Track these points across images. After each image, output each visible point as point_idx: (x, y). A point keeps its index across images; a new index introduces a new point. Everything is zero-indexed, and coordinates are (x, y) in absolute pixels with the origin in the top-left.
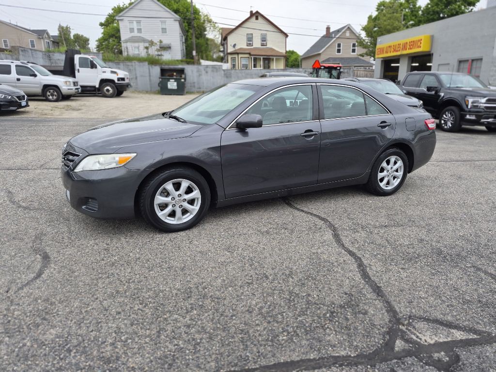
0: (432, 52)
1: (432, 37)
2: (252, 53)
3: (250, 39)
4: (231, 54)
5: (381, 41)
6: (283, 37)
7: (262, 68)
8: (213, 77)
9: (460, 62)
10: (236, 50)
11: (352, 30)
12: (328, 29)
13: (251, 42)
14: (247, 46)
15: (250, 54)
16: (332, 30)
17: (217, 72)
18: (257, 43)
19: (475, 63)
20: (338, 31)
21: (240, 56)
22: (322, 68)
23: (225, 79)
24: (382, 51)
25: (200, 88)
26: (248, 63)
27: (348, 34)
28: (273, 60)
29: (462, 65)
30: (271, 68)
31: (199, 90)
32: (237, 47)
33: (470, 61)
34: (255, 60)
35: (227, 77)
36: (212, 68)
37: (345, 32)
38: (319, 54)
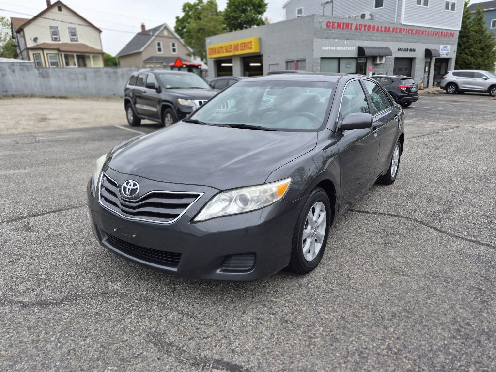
0: (261, 53)
1: (260, 40)
2: (61, 49)
3: (55, 33)
4: (32, 49)
5: (209, 42)
6: (96, 33)
7: (77, 66)
8: (23, 77)
9: (287, 62)
10: (38, 45)
11: (169, 29)
12: (143, 27)
13: (58, 37)
14: (53, 40)
15: (58, 50)
16: (147, 28)
17: (28, 70)
18: (65, 38)
19: (299, 63)
20: (155, 30)
21: (46, 52)
22: (184, 66)
23: (42, 79)
24: (213, 51)
25: (7, 91)
26: (58, 60)
27: (165, 33)
28: (89, 57)
29: (289, 64)
30: (88, 65)
31: (5, 93)
32: (40, 42)
33: (296, 61)
34: (66, 57)
35: (43, 77)
36: (20, 66)
37: (162, 31)
38: (140, 53)
